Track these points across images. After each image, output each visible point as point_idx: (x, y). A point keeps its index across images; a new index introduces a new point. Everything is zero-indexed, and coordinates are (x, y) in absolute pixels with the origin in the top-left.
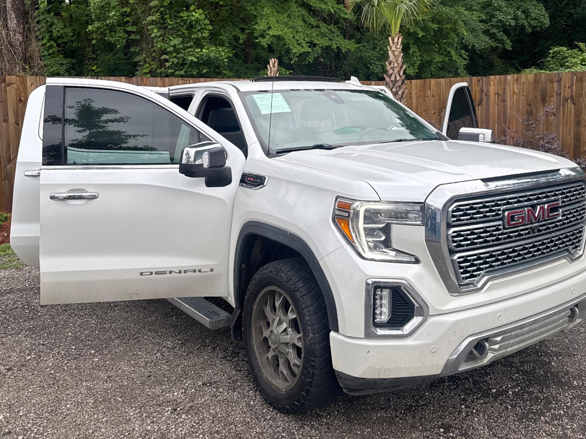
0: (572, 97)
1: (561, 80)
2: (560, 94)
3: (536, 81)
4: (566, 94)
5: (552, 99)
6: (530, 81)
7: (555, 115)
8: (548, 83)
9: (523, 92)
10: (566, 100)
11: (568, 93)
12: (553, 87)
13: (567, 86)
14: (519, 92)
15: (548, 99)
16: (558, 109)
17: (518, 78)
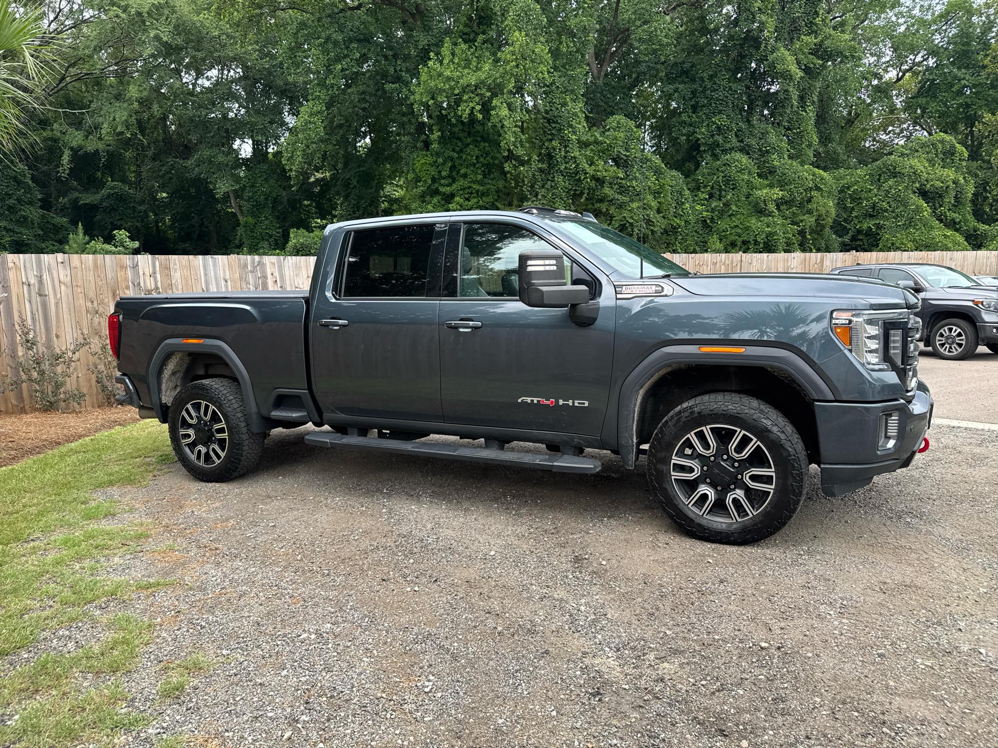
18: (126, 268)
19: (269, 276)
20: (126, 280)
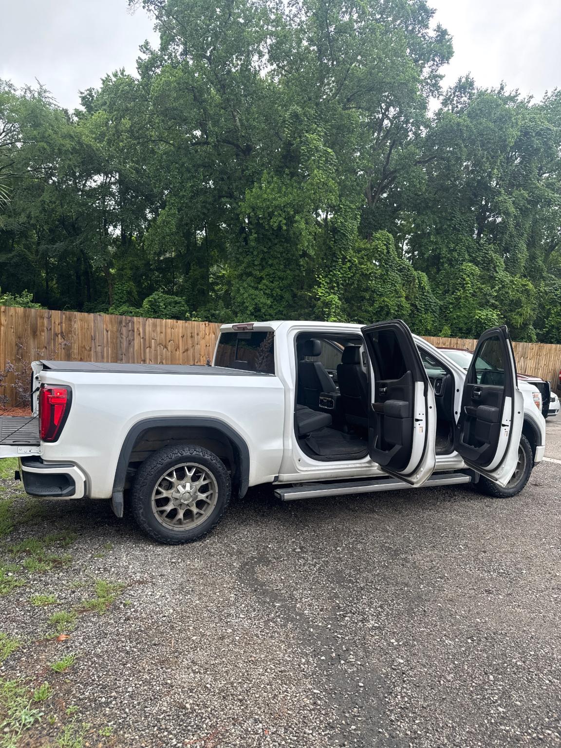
0: (62, 333)
1: (51, 317)
2: (51, 329)
3: (26, 316)
4: (57, 330)
5: (43, 334)
6: (19, 315)
7: (46, 348)
8: (38, 319)
9: (12, 325)
10: (56, 335)
11: (58, 329)
12: (43, 323)
13: (57, 323)
14: (8, 324)
15: (38, 333)
16: (49, 343)
17: (5, 310)
18: (43, 318)
19: (136, 330)
20: (43, 325)
